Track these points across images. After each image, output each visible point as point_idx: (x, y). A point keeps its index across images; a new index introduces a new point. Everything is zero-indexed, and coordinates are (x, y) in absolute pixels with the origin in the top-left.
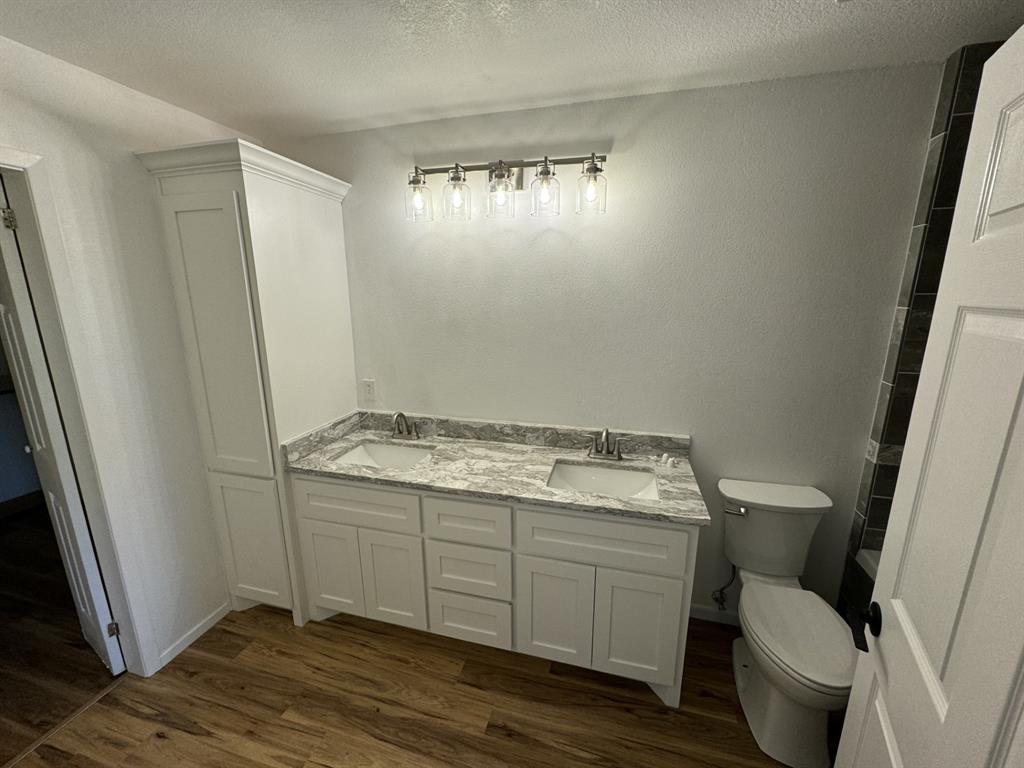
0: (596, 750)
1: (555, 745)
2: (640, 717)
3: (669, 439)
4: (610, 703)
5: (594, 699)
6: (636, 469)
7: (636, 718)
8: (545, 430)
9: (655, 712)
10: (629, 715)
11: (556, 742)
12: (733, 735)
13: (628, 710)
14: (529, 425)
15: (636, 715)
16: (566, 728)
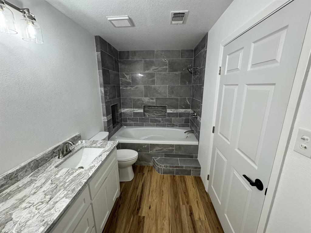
0: (130, 216)
1: (129, 228)
2: (122, 203)
3: (76, 136)
4: (117, 211)
5: (115, 217)
6: (79, 150)
7: (122, 204)
8: (29, 164)
9: (120, 200)
10: (121, 206)
11: (128, 228)
12: (127, 185)
13: (120, 206)
14: (18, 168)
15: (121, 204)
16: (124, 225)
